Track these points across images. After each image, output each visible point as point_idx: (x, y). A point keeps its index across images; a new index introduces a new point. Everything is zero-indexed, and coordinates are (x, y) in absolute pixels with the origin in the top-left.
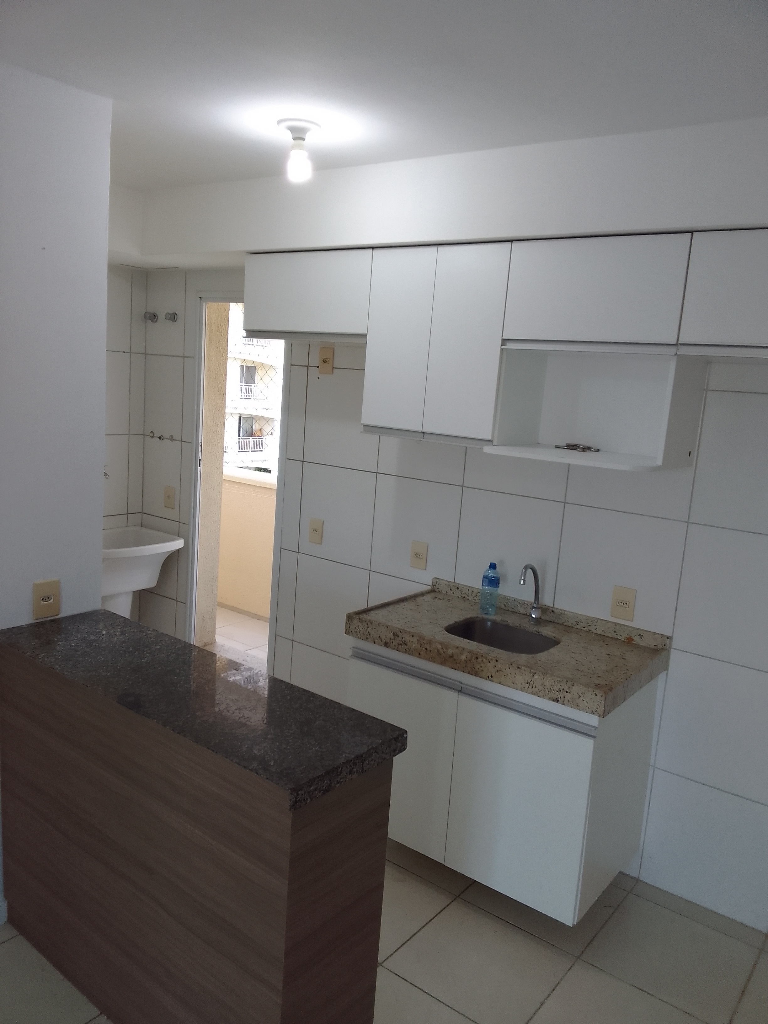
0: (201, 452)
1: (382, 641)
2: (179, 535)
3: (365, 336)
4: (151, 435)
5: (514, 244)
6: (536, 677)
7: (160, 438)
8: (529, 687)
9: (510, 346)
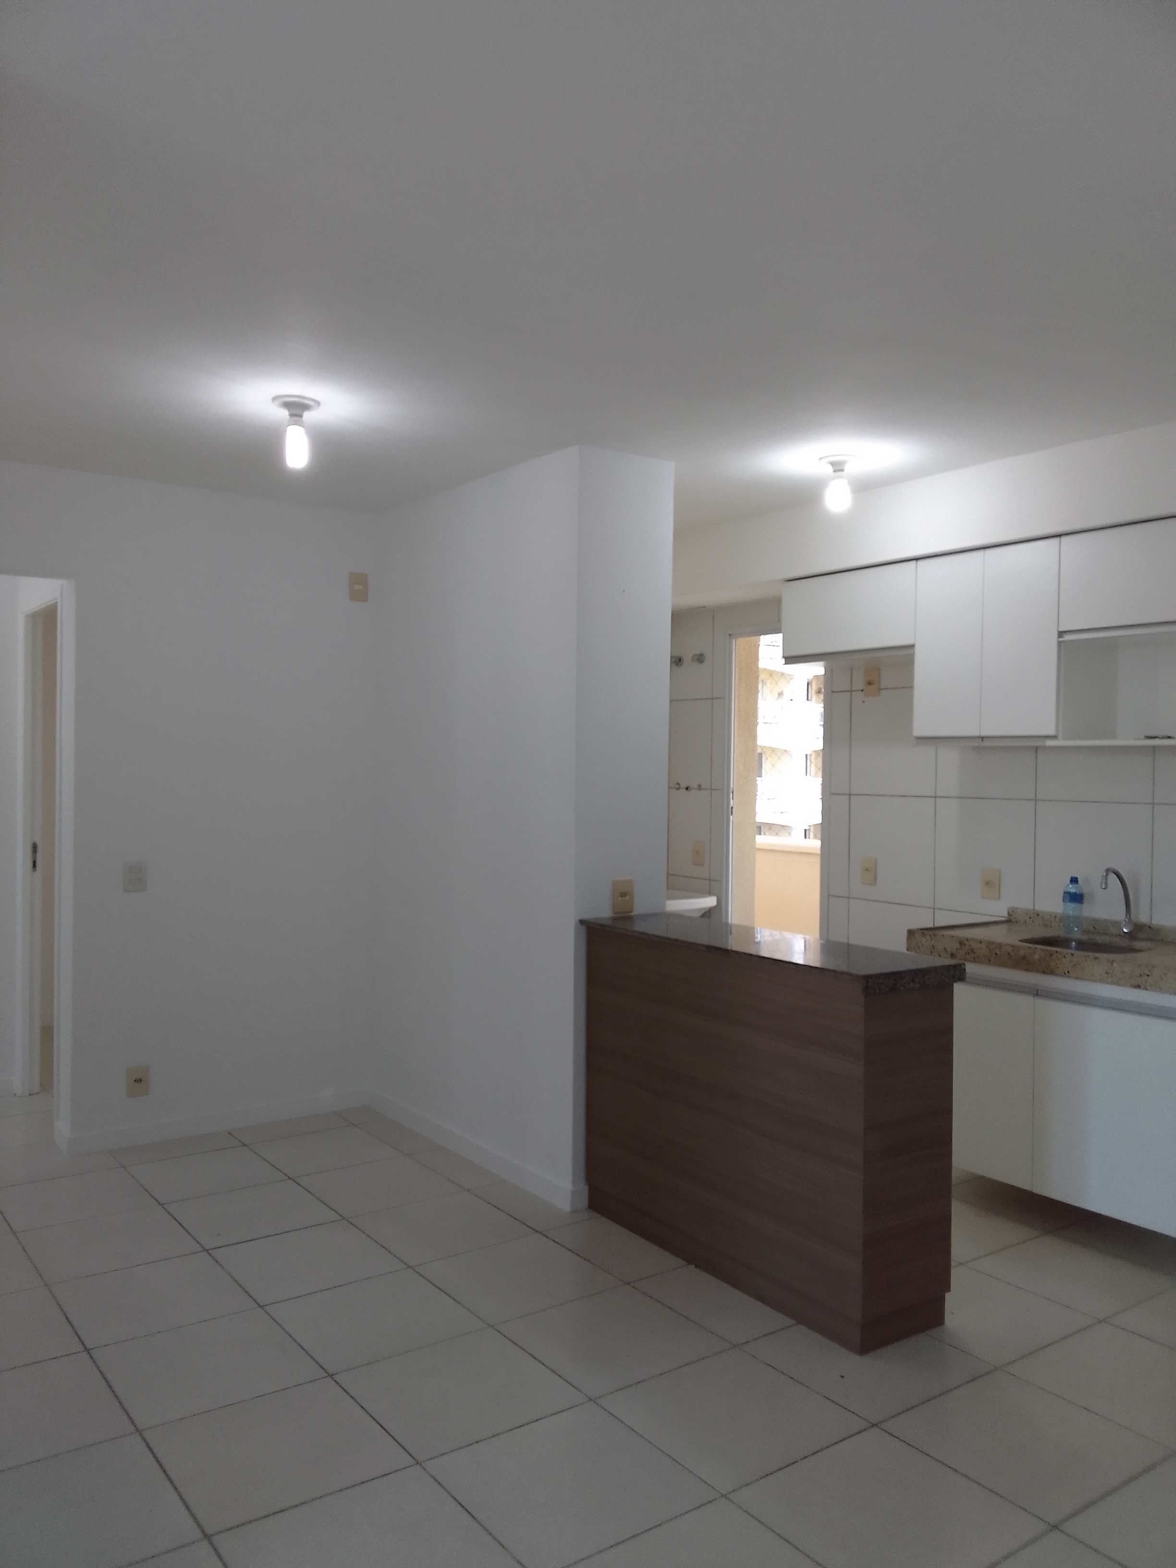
0: (733, 799)
1: (947, 953)
2: (710, 893)
3: (913, 646)
4: (677, 786)
5: (1064, 539)
6: (1115, 965)
7: (687, 789)
8: (1110, 978)
9: (1067, 637)
